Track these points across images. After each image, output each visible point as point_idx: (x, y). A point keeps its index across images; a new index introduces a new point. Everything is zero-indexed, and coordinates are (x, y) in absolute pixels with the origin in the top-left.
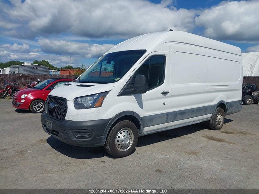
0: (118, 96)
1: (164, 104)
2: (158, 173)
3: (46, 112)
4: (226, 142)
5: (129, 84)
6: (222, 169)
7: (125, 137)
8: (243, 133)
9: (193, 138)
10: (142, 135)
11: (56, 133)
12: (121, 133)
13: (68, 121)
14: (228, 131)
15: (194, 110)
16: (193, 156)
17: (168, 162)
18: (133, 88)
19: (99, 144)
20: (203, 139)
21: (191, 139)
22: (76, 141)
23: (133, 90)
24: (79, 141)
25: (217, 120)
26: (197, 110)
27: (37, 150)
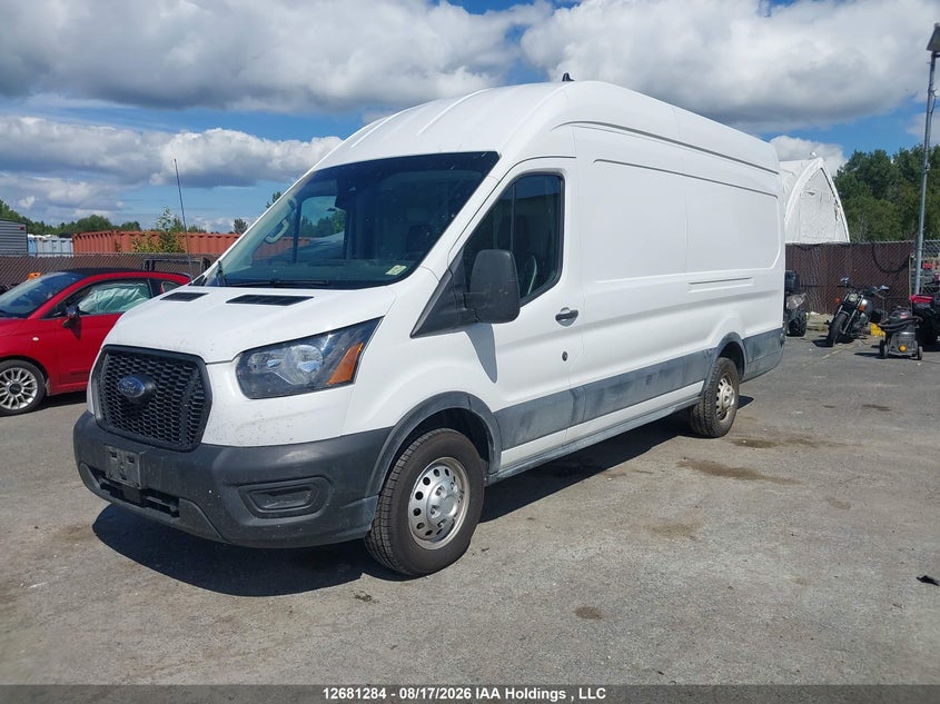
0: (412, 336)
1: (565, 357)
2: (592, 621)
3: (99, 416)
4: (763, 477)
5: (450, 288)
6: (797, 582)
7: (444, 495)
8: (801, 441)
9: (651, 473)
10: (495, 480)
11: (159, 501)
12: (427, 482)
13: (217, 449)
14: (755, 437)
15: (655, 374)
16: (682, 543)
17: (608, 574)
18: (466, 302)
19: (349, 533)
20: (686, 473)
21: (645, 475)
22: (258, 528)
23: (464, 309)
24: (274, 527)
25: (718, 403)
26: (661, 372)
27: (67, 577)
